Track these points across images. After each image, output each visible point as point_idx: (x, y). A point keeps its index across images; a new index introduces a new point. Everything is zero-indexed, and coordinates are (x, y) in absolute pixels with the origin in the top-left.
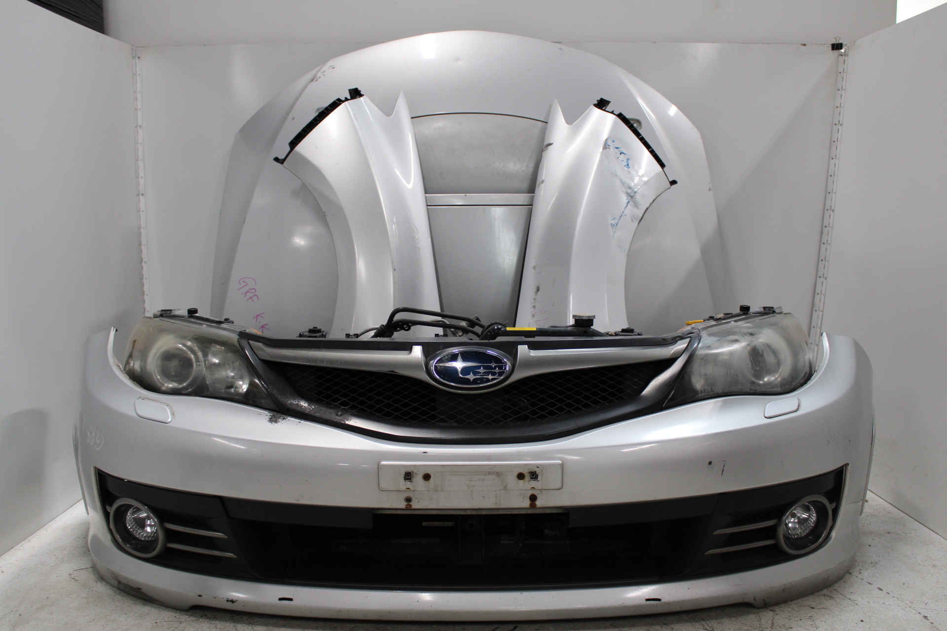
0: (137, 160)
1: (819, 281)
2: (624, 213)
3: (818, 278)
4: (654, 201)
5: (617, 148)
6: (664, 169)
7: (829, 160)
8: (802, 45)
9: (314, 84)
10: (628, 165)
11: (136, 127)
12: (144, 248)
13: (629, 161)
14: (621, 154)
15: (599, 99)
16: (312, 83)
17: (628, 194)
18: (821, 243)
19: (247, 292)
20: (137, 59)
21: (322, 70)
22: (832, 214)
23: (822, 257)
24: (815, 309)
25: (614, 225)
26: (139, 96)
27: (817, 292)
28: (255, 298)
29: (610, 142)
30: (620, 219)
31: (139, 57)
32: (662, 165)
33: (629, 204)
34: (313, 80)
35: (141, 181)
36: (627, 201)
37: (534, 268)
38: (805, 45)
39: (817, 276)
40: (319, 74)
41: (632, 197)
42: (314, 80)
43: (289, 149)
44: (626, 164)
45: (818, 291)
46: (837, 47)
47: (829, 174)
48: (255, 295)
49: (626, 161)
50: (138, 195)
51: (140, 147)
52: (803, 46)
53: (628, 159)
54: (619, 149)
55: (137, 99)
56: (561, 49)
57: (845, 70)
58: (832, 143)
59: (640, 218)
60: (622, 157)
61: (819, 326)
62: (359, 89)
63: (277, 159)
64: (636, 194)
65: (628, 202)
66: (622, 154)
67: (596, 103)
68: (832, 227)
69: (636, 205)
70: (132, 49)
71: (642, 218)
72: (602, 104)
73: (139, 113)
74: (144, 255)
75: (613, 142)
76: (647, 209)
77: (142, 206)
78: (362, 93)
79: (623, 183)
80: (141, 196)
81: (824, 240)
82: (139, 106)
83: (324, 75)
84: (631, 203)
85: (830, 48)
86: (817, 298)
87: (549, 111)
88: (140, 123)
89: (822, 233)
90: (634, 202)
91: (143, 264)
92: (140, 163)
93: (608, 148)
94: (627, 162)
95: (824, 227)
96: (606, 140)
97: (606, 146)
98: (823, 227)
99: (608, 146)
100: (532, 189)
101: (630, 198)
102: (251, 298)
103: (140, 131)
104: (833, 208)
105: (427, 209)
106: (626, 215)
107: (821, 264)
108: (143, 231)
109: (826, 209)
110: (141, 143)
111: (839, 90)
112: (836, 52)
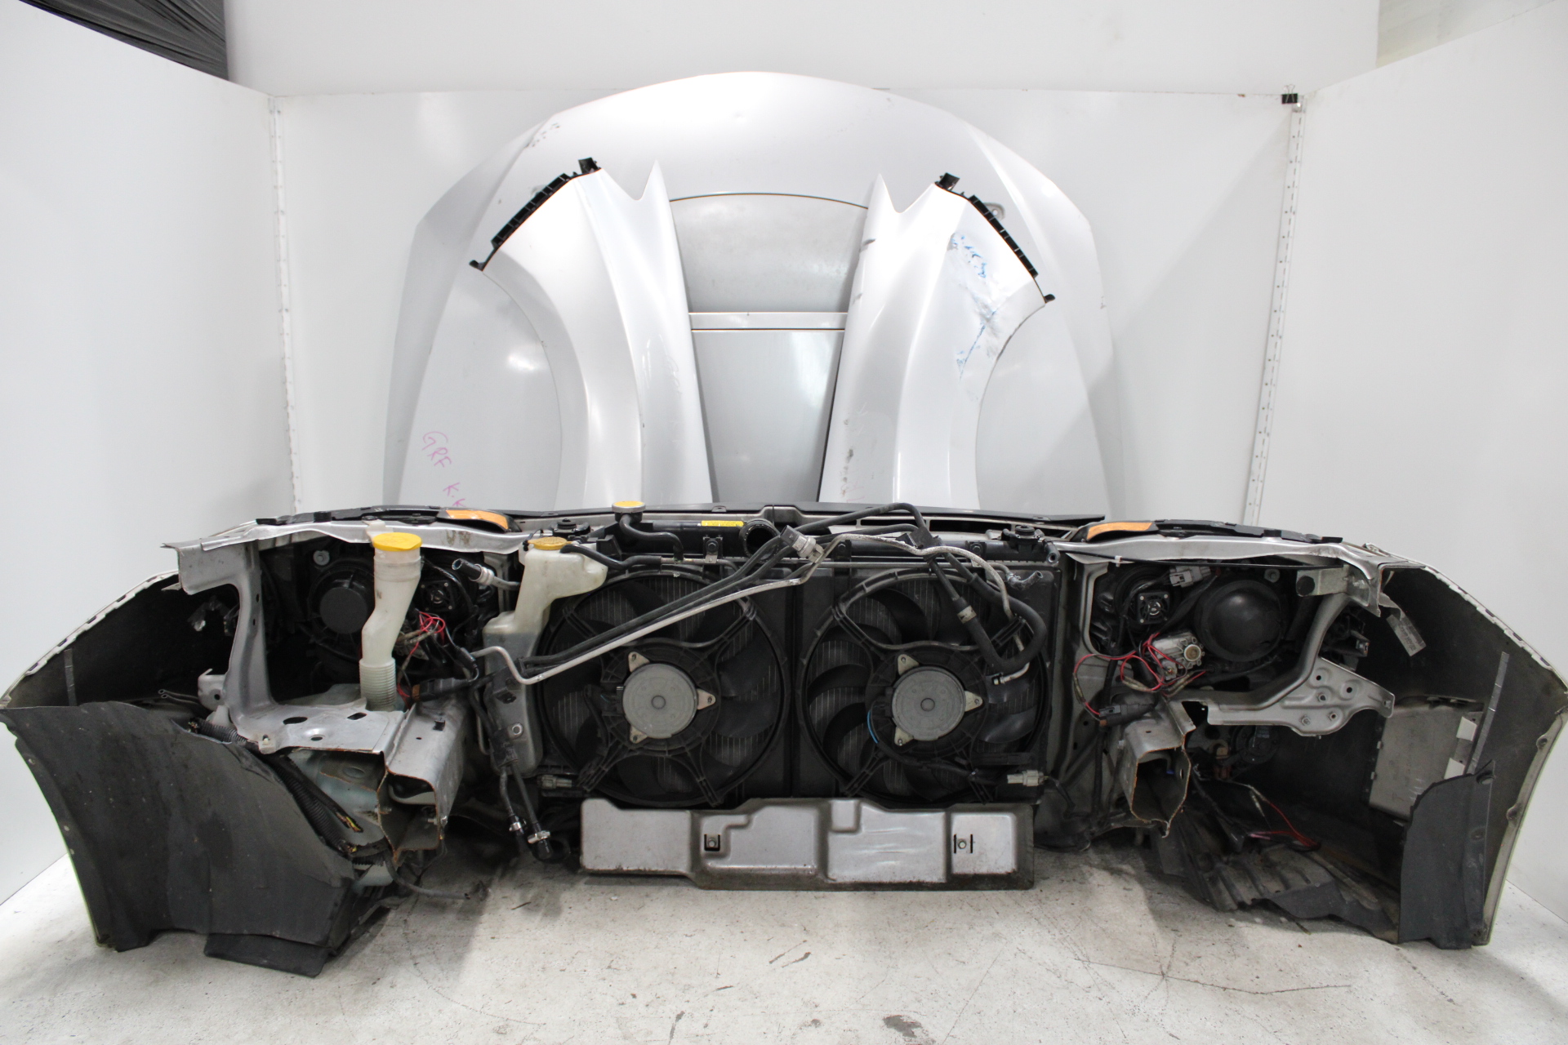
0: (279, 261)
1: (1259, 438)
2: (977, 344)
3: (1258, 435)
4: (1020, 325)
5: (968, 248)
6: (1037, 278)
7: (1276, 264)
8: (1239, 95)
9: (530, 150)
10: (983, 273)
11: (277, 213)
12: (290, 388)
13: (985, 267)
14: (973, 256)
15: (943, 174)
16: (528, 149)
17: (983, 316)
18: (1263, 383)
19: (435, 452)
20: (276, 113)
21: (542, 130)
22: (1279, 341)
23: (1263, 403)
24: (1252, 478)
25: (961, 362)
26: (280, 168)
27: (1255, 454)
28: (446, 462)
29: (957, 239)
30: (970, 352)
31: (279, 112)
32: (1033, 273)
33: (984, 330)
34: (528, 145)
35: (285, 291)
36: (981, 327)
37: (846, 422)
38: (1243, 96)
39: (1256, 431)
40: (538, 136)
41: (988, 320)
42: (531, 145)
43: (491, 248)
44: (980, 271)
45: (1257, 452)
46: (1290, 99)
47: (1276, 284)
48: (447, 458)
49: (980, 266)
50: (280, 311)
51: (282, 242)
52: (1241, 98)
53: (983, 265)
54: (971, 250)
55: (276, 173)
56: (889, 99)
57: (1301, 134)
58: (1281, 239)
59: (1000, 351)
60: (975, 261)
61: (1258, 502)
62: (594, 159)
63: (474, 264)
64: (995, 316)
65: (983, 328)
66: (975, 257)
67: (939, 180)
68: (1279, 361)
69: (994, 332)
70: (269, 100)
71: (1002, 352)
72: (947, 182)
73: (280, 192)
74: (291, 397)
75: (962, 238)
76: (1010, 337)
77: (286, 327)
78: (598, 165)
79: (976, 300)
80: (284, 313)
81: (1267, 379)
82: (280, 182)
83: (544, 138)
84: (987, 329)
85: (1280, 100)
86: (1256, 462)
87: (871, 192)
88: (282, 207)
89: (1264, 368)
90: (992, 328)
91: (290, 410)
92: (283, 266)
93: (956, 248)
94: (983, 268)
95: (1267, 361)
96: (953, 236)
97: (952, 245)
98: (1265, 360)
99: (954, 245)
100: (844, 306)
101: (985, 322)
102: (440, 461)
103: (282, 218)
104: (1280, 333)
105: (693, 334)
106: (979, 347)
107: (1263, 414)
108: (288, 363)
109: (1270, 335)
110: (283, 237)
111: (1291, 162)
112: (1289, 107)
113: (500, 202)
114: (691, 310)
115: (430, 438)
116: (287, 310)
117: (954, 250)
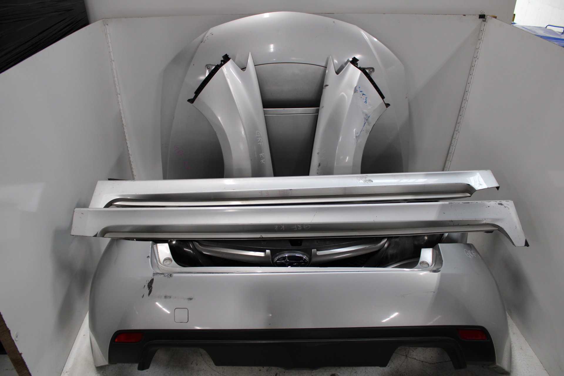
0: (114, 78)
2: (363, 130)
3: (455, 131)
4: (378, 119)
5: (361, 92)
6: (384, 100)
7: (469, 75)
8: (463, 15)
9: (203, 45)
10: (366, 102)
11: (111, 61)
12: (123, 119)
13: (367, 99)
15: (353, 58)
17: (365, 118)
18: (459, 115)
19: (179, 152)
20: (106, 25)
21: (206, 36)
22: (466, 102)
23: (458, 122)
24: (451, 145)
25: (357, 137)
26: (110, 45)
27: (454, 137)
28: (183, 155)
29: (358, 89)
30: (360, 133)
31: (107, 24)
32: (383, 97)
35: (117, 87)
38: (465, 15)
40: (205, 38)
42: (203, 42)
44: (365, 101)
46: (482, 17)
47: (468, 82)
49: (365, 99)
50: (117, 95)
51: (114, 71)
52: (464, 16)
53: (366, 98)
54: (362, 92)
55: (109, 47)
57: (484, 30)
58: (472, 67)
59: (370, 131)
60: (364, 97)
61: (453, 153)
62: (228, 55)
63: (189, 100)
64: (369, 118)
65: (365, 123)
66: (364, 95)
67: (351, 61)
68: (465, 109)
70: (103, 21)
72: (355, 62)
73: (112, 53)
74: (124, 122)
75: (359, 88)
76: (375, 124)
77: (119, 99)
78: (229, 57)
79: (363, 112)
80: (119, 96)
81: (460, 114)
82: (111, 50)
83: (208, 39)
84: (366, 124)
85: (478, 16)
88: (113, 59)
89: (460, 110)
90: (368, 123)
91: (124, 127)
92: (116, 79)
93: (357, 92)
94: (366, 99)
95: (461, 108)
96: (356, 87)
97: (355, 91)
99: (356, 91)
101: (366, 121)
102: (181, 155)
103: (113, 63)
104: (467, 99)
107: (458, 125)
108: (122, 111)
109: (463, 99)
110: (115, 69)
111: (479, 40)
112: (481, 19)
113: (194, 65)
114: (264, 108)
115: (176, 147)
116: (119, 94)
117: (356, 93)
